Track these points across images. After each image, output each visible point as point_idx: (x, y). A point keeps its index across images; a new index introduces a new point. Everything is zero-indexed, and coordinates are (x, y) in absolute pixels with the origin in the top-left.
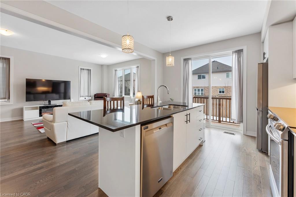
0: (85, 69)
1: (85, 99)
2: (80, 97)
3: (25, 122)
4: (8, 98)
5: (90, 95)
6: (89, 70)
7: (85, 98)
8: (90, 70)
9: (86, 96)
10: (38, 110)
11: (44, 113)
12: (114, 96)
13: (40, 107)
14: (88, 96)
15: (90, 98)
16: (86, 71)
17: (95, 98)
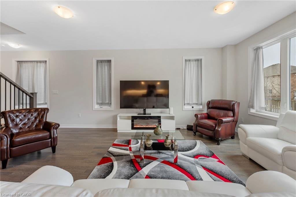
0: (193, 60)
1: (192, 109)
2: (185, 105)
5: (200, 102)
7: (193, 107)
8: (201, 60)
9: (194, 104)
10: (130, 121)
11: (136, 125)
12: (253, 107)
13: (132, 116)
14: (197, 104)
15: (201, 107)
16: (195, 62)
17: (209, 108)
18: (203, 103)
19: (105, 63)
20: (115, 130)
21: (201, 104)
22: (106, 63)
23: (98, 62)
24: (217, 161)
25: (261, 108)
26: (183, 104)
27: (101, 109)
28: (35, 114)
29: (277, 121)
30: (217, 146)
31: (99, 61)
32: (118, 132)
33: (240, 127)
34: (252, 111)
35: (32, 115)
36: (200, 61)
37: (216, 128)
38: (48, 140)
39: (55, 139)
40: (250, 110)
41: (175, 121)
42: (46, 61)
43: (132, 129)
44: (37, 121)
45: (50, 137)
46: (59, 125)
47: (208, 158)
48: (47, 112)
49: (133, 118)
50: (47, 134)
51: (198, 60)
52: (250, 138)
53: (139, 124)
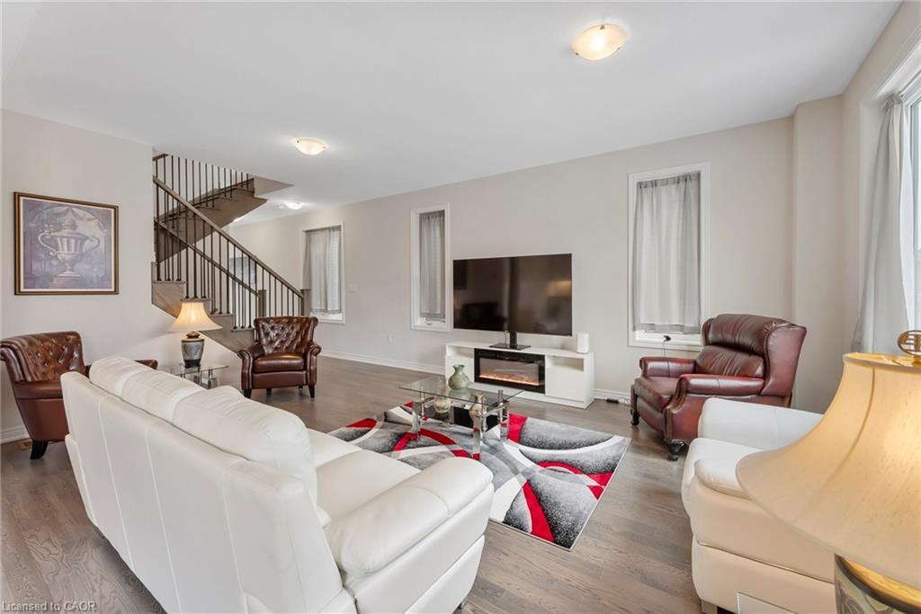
0: (666, 182)
1: (661, 345)
2: (634, 329)
6: (689, 182)
7: (668, 339)
8: (698, 176)
10: (473, 360)
11: (487, 374)
13: (475, 349)
14: (681, 328)
15: (697, 340)
16: (674, 186)
17: (706, 343)
19: (435, 219)
21: (698, 331)
23: (423, 216)
24: (590, 487)
26: (631, 326)
27: (429, 328)
28: (297, 328)
31: (425, 215)
35: (292, 328)
36: (693, 182)
37: (668, 407)
38: (300, 373)
39: (313, 374)
41: (585, 373)
42: (340, 227)
43: (476, 381)
44: (299, 340)
45: (305, 368)
46: (320, 350)
47: (576, 473)
48: (315, 325)
49: (479, 354)
50: (298, 361)
51: (686, 178)
53: (493, 370)
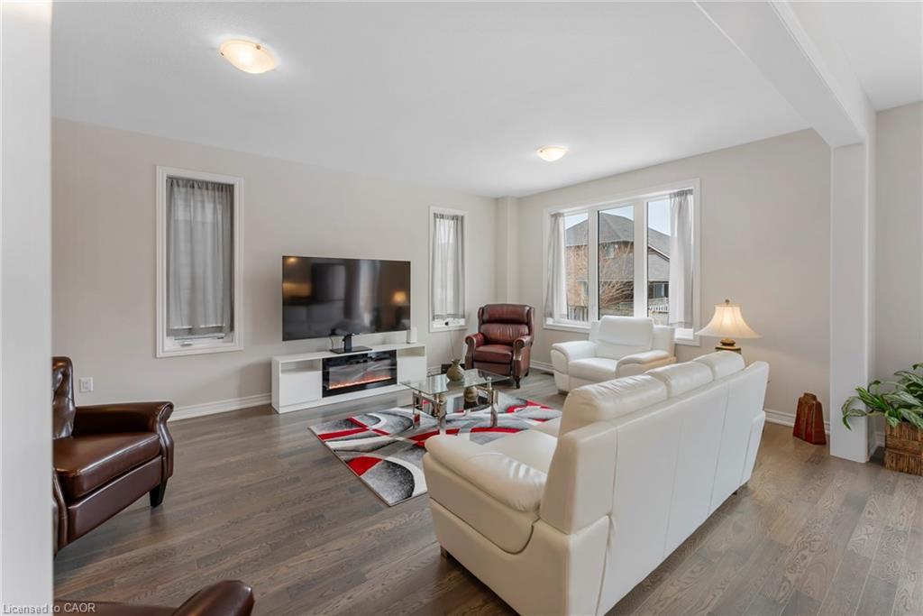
1: (447, 328)
2: (434, 319)
3: (281, 417)
4: (229, 330)
5: (461, 313)
6: (458, 220)
7: (447, 324)
8: (462, 217)
9: (449, 315)
10: (319, 373)
11: (336, 382)
12: (551, 315)
13: (323, 359)
14: (455, 316)
15: (462, 322)
16: (451, 221)
17: (482, 322)
18: (466, 314)
19: (205, 192)
20: (268, 410)
21: (464, 317)
22: (210, 192)
23: (173, 182)
24: (541, 408)
25: (562, 316)
26: (431, 318)
27: (187, 351)
29: (588, 334)
30: (518, 390)
31: (180, 182)
32: (280, 412)
33: (553, 349)
34: (550, 321)
36: (460, 221)
38: (156, 460)
40: (546, 320)
41: (425, 357)
43: (324, 396)
45: (160, 451)
47: (525, 407)
49: (329, 365)
52: (573, 361)
